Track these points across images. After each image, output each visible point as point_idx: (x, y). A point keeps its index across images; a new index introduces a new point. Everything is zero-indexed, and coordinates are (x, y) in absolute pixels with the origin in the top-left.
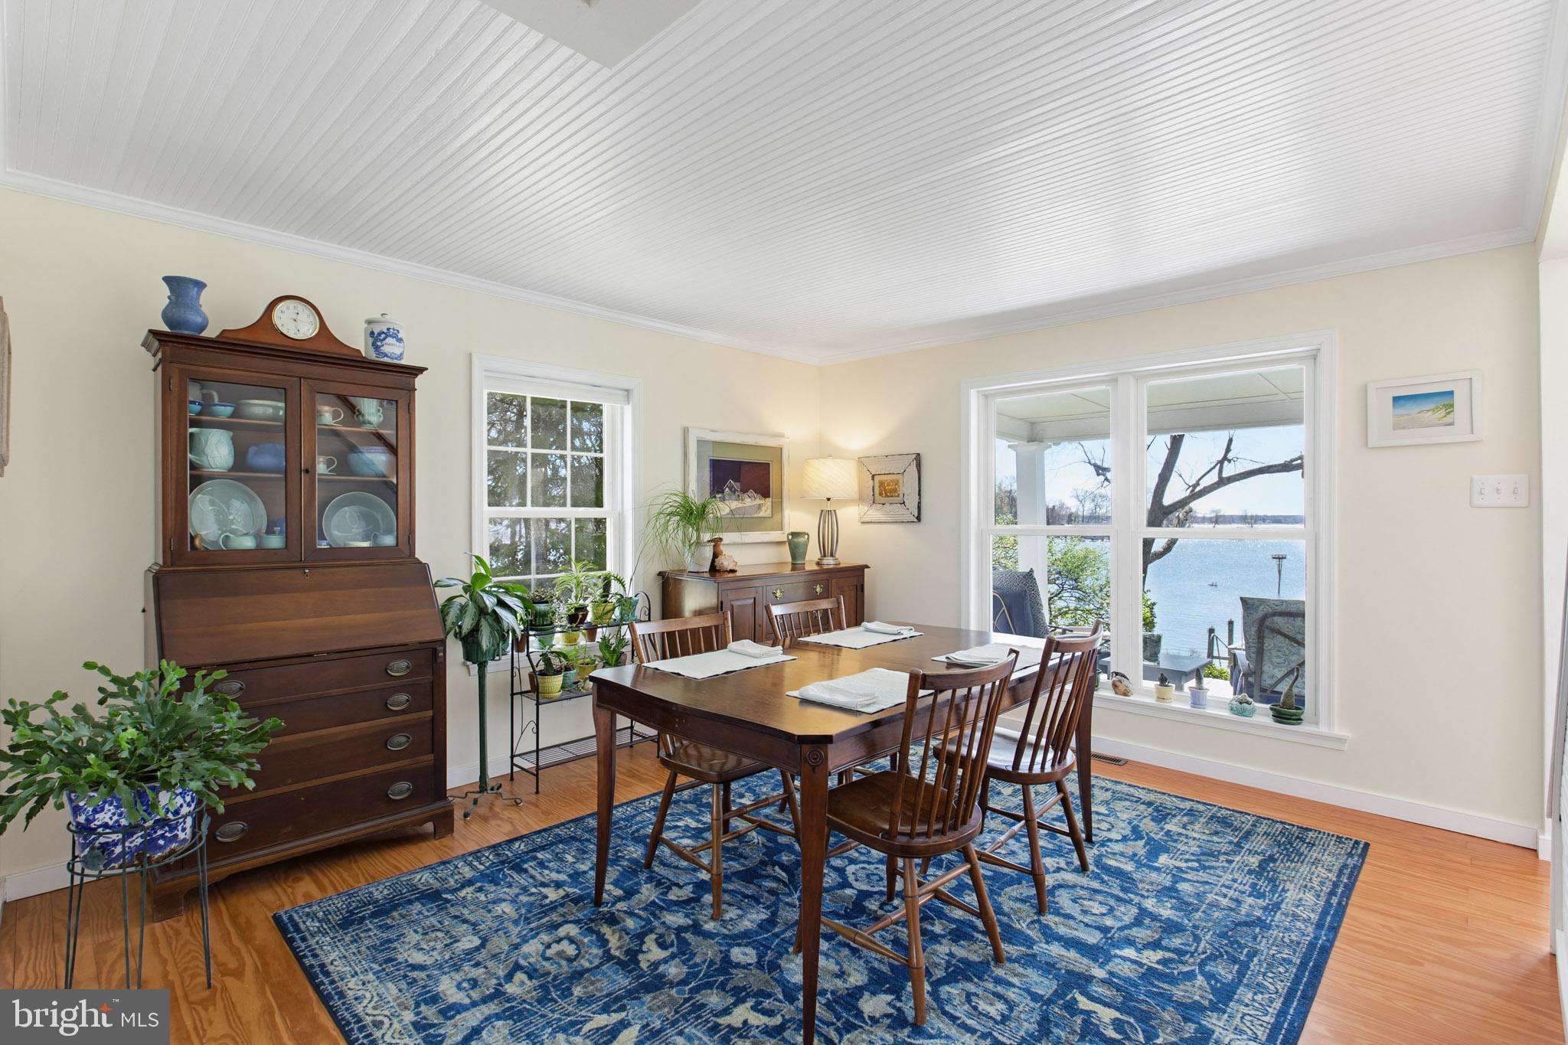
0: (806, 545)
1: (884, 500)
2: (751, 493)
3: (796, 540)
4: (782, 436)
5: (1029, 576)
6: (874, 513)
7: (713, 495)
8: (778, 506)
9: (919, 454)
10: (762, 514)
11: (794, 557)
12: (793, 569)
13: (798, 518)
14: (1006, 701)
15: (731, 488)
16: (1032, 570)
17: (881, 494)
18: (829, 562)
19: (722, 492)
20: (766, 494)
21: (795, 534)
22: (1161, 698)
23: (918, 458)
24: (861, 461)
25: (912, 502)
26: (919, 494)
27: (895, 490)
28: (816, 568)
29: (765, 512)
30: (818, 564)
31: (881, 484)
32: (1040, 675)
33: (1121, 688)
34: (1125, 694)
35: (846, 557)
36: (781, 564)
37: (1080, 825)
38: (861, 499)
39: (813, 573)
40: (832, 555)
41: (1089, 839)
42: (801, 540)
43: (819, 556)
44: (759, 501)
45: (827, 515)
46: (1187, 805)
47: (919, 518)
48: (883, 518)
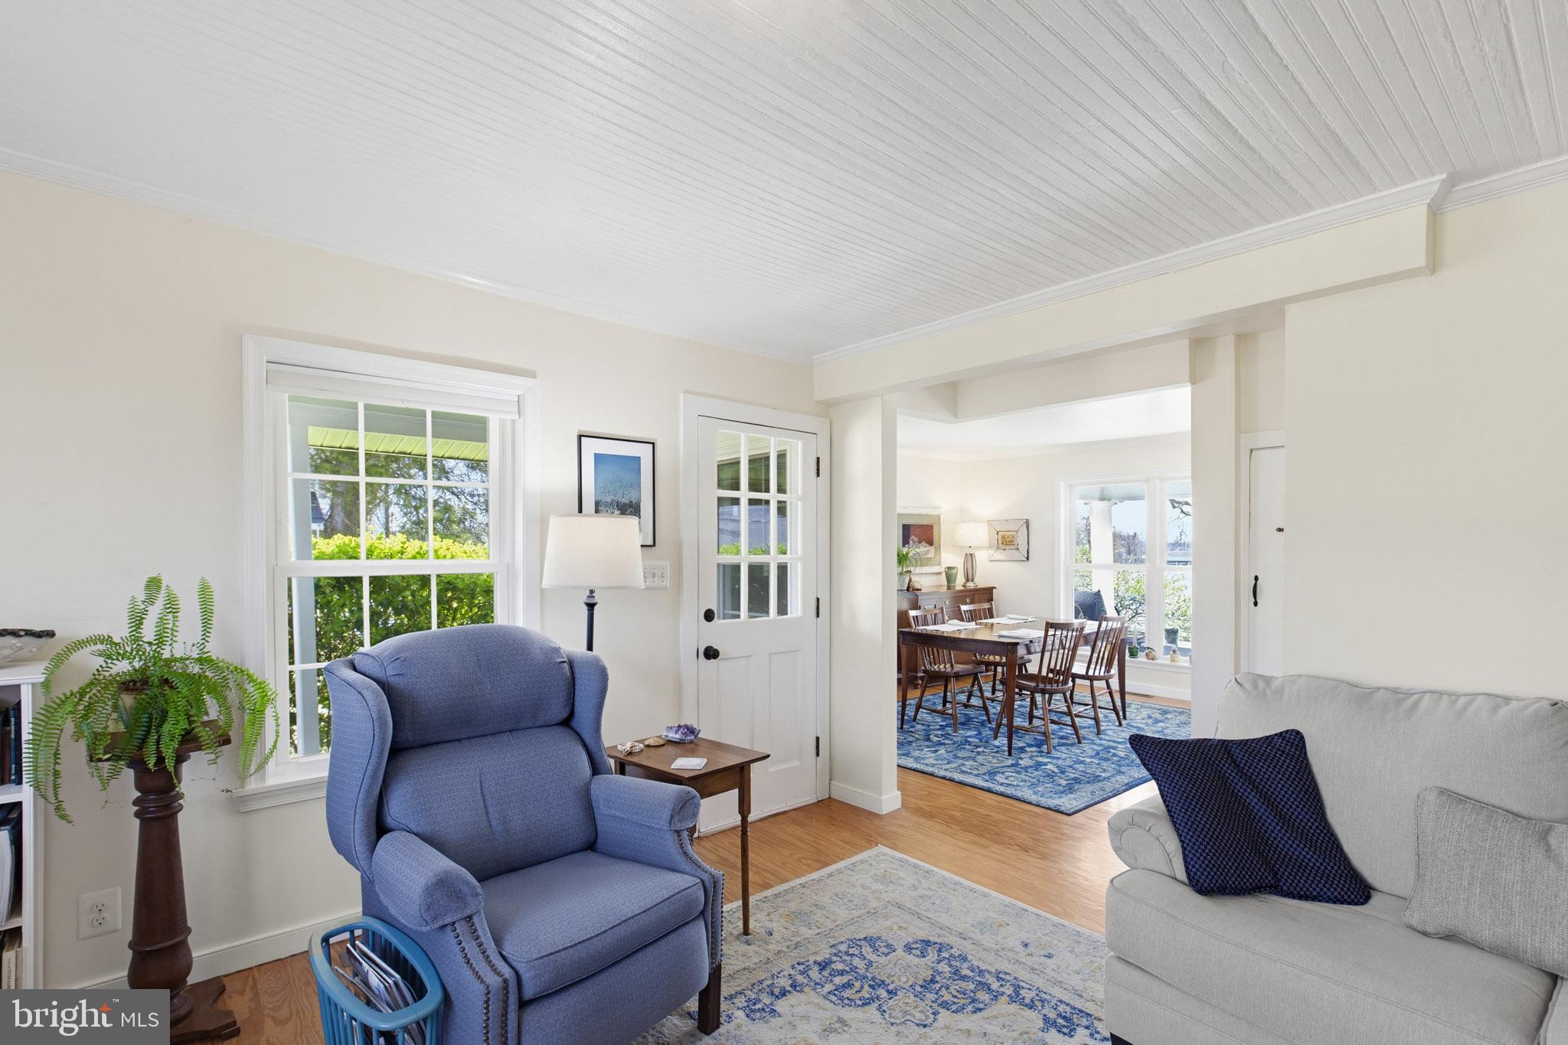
0: (956, 575)
1: (1006, 547)
2: (923, 543)
3: (950, 572)
4: (939, 508)
5: (1098, 594)
6: (999, 555)
7: (904, 545)
8: (938, 549)
9: (1028, 520)
10: (929, 556)
11: (948, 582)
12: (948, 589)
13: (950, 558)
14: (1082, 641)
15: (913, 541)
16: (1099, 591)
17: (1002, 543)
18: (971, 585)
19: (908, 543)
20: (931, 543)
21: (949, 568)
22: (1173, 660)
23: (1027, 523)
24: (990, 523)
25: (1023, 548)
26: (1028, 544)
27: (1012, 541)
28: (963, 588)
29: (931, 555)
30: (964, 586)
31: (1003, 537)
32: (1098, 633)
33: (1151, 656)
34: (1153, 659)
35: (981, 582)
36: (940, 586)
37: (1118, 704)
38: (990, 547)
39: (961, 591)
40: (972, 581)
41: (1125, 718)
42: (954, 571)
43: (964, 581)
44: (929, 548)
45: (970, 557)
46: (1181, 710)
47: (1028, 559)
48: (1004, 558)
